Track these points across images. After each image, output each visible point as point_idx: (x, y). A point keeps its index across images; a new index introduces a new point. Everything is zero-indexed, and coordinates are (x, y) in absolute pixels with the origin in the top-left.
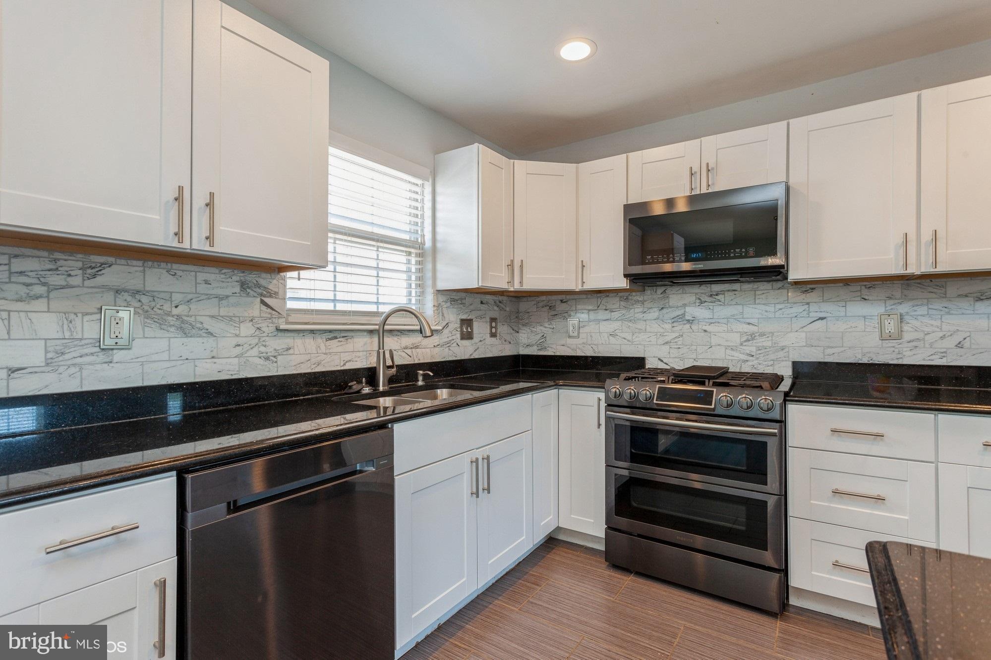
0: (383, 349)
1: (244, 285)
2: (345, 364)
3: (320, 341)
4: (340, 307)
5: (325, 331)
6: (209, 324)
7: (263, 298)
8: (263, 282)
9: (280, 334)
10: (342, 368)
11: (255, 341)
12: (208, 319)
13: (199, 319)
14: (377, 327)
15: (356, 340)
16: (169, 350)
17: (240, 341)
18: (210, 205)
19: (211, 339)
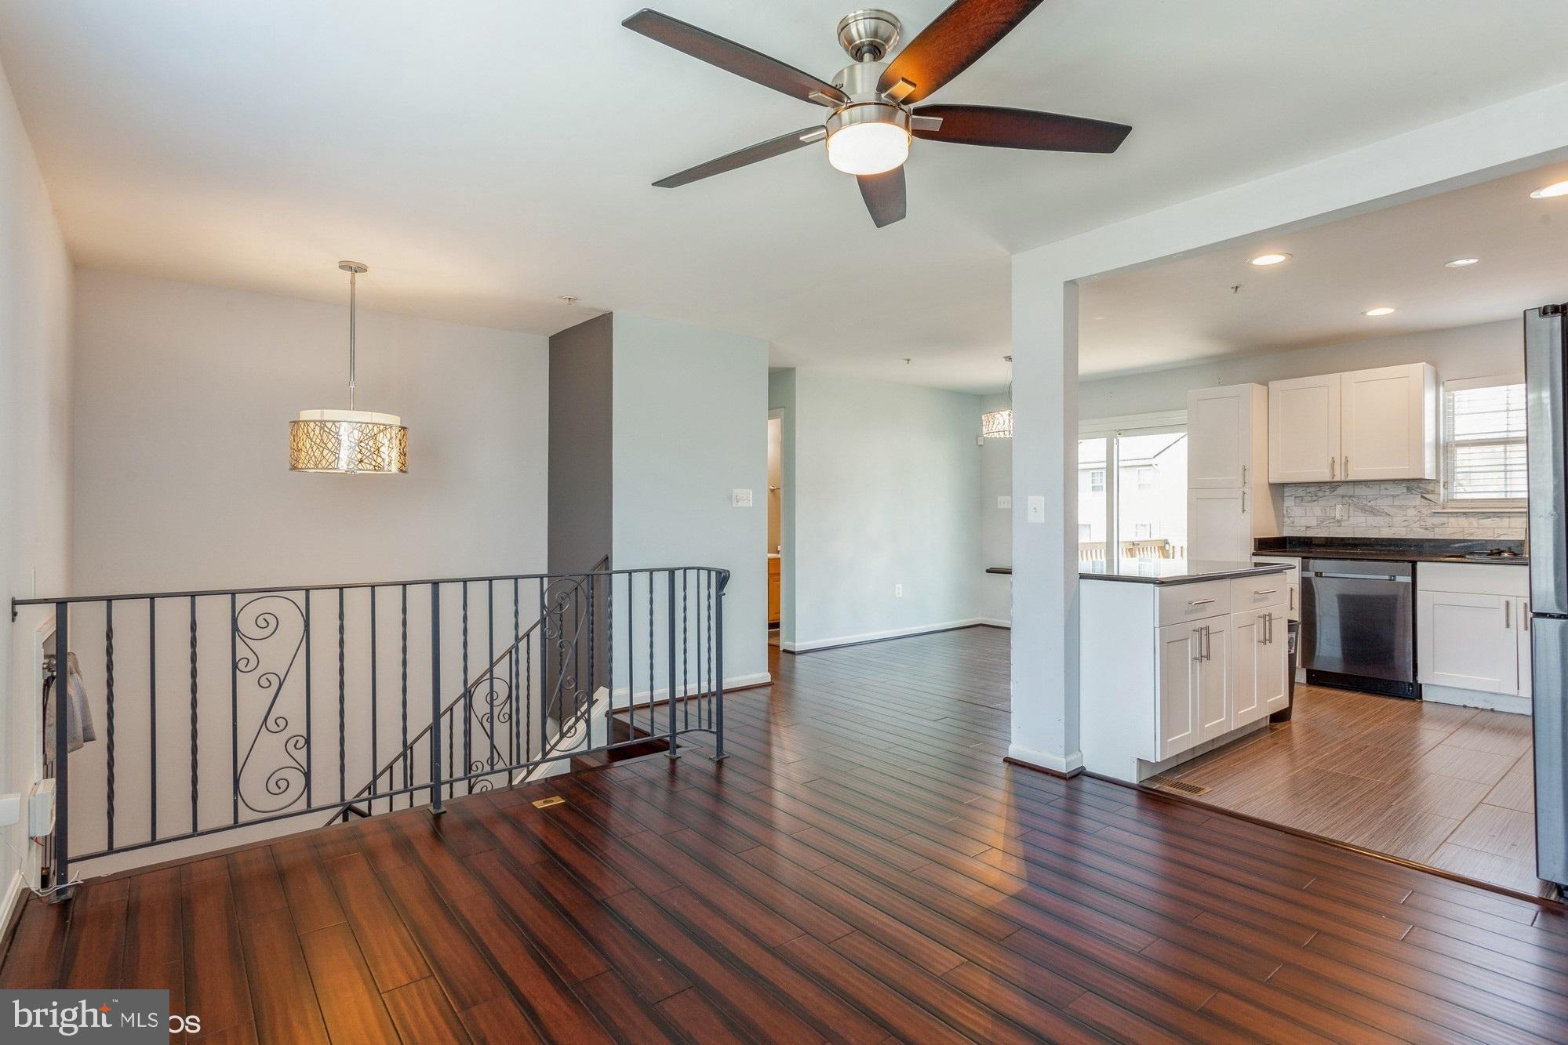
1: (1409, 489)
3: (1473, 519)
5: (1479, 513)
6: (1387, 509)
7: (1424, 496)
8: (1423, 486)
9: (1437, 515)
11: (1418, 518)
13: (1382, 507)
16: (1368, 522)
17: (1406, 518)
18: (1346, 462)
19: (1388, 518)
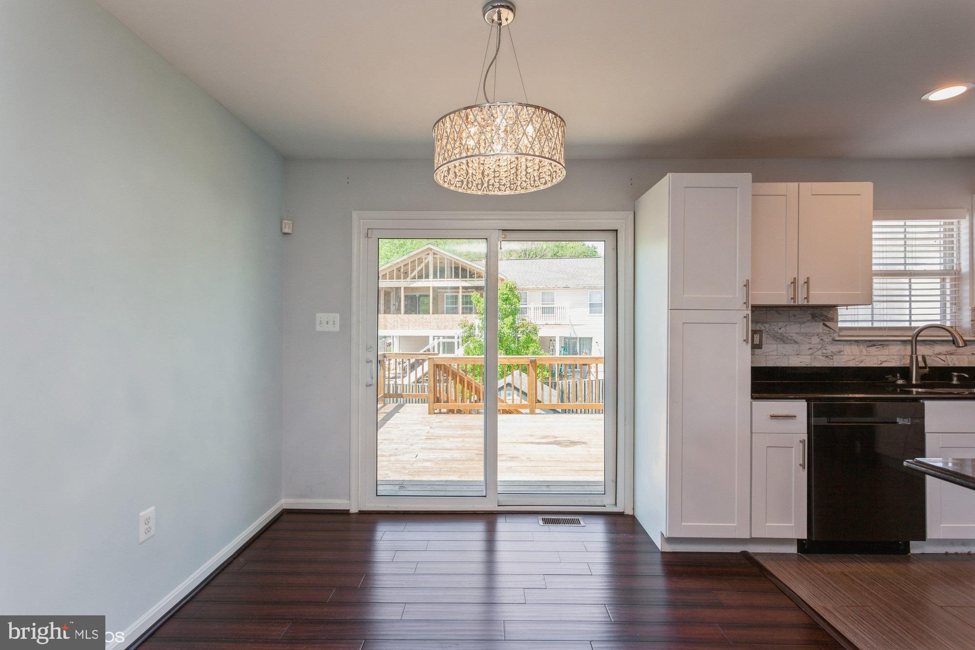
0: (916, 354)
1: (813, 316)
2: (881, 363)
3: (862, 347)
4: (876, 325)
5: (866, 341)
6: (795, 337)
7: (824, 322)
8: (825, 313)
9: (835, 342)
10: (879, 366)
11: (821, 346)
12: (794, 334)
14: (910, 338)
15: (890, 347)
16: (777, 350)
17: (812, 346)
18: (807, 282)
19: (796, 345)
